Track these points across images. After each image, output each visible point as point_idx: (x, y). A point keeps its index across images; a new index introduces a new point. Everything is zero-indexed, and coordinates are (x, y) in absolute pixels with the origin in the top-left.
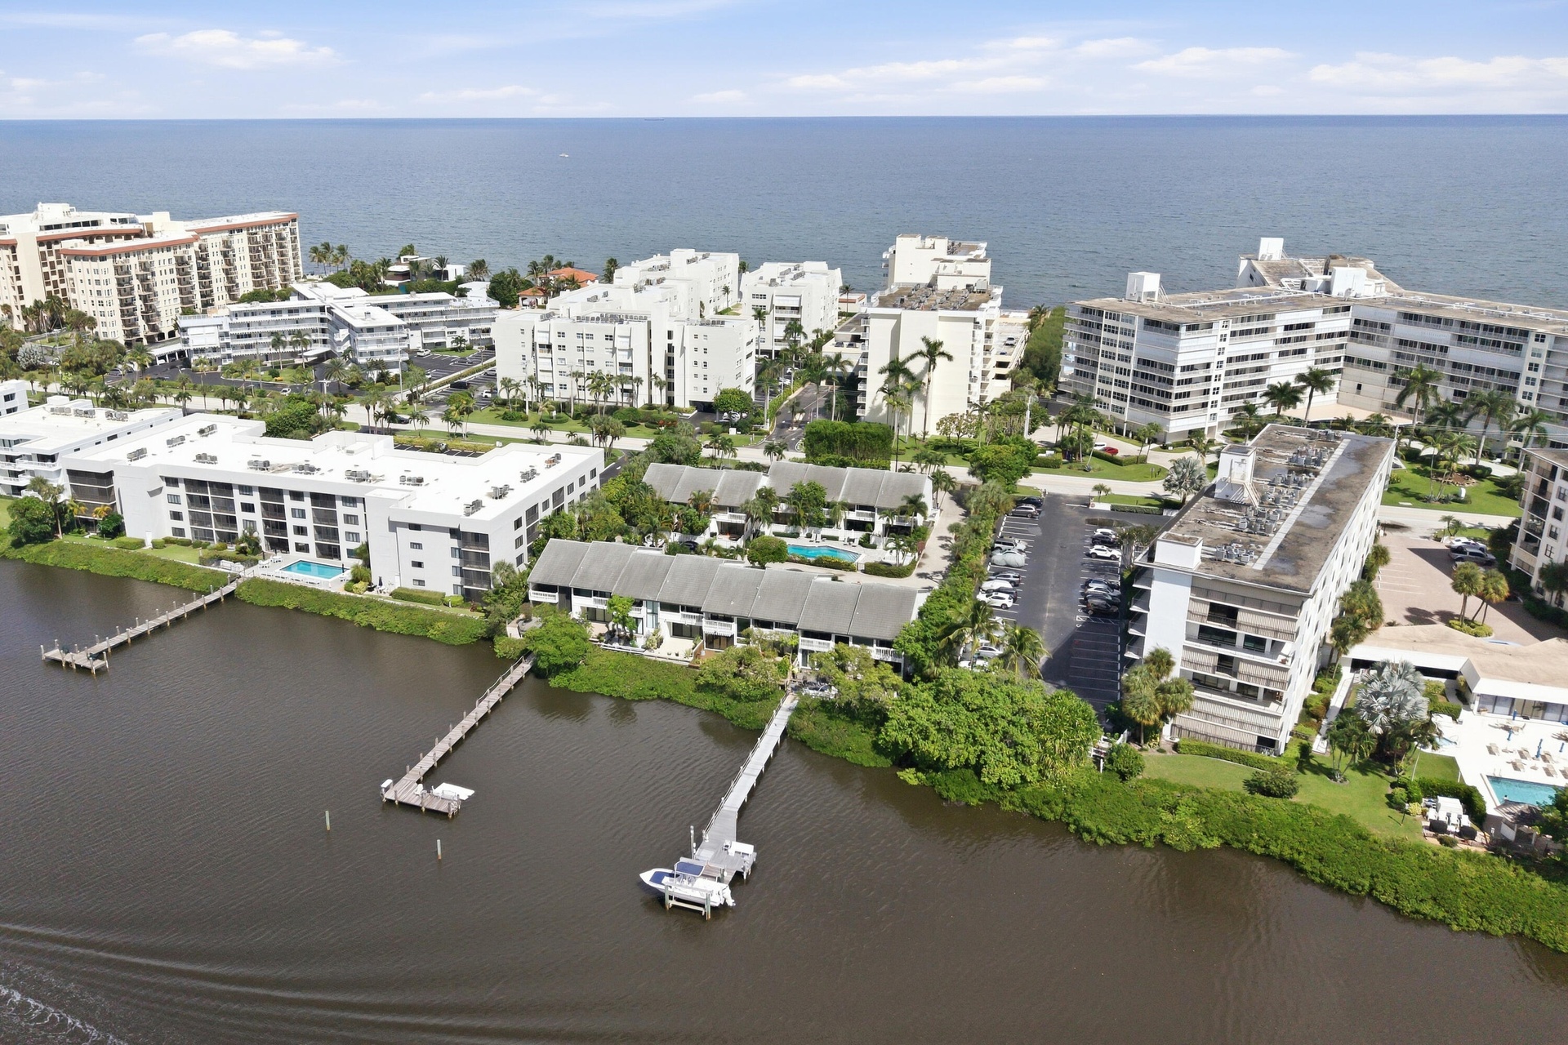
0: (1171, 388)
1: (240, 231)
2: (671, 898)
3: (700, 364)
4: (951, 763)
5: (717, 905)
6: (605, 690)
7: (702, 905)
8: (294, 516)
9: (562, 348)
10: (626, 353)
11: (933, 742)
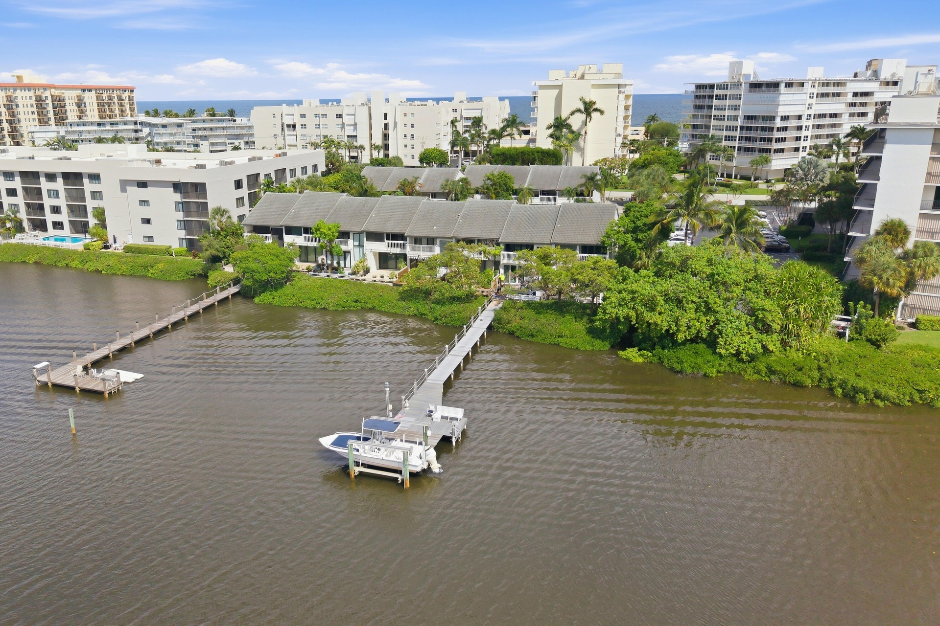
0: (772, 135)
1: (90, 90)
2: (357, 464)
3: (409, 136)
4: (680, 337)
5: (419, 469)
6: (309, 303)
7: (400, 472)
8: (50, 197)
9: (304, 126)
10: (352, 128)
11: (660, 314)
